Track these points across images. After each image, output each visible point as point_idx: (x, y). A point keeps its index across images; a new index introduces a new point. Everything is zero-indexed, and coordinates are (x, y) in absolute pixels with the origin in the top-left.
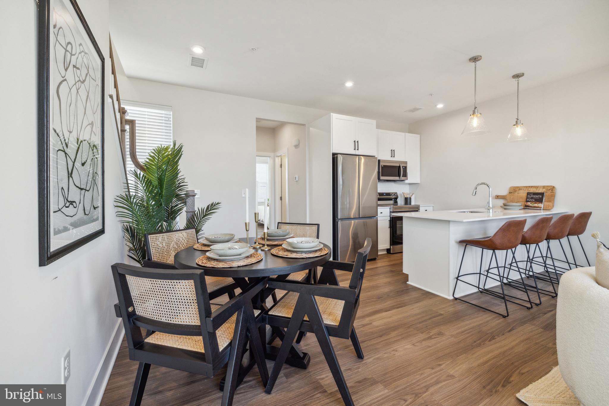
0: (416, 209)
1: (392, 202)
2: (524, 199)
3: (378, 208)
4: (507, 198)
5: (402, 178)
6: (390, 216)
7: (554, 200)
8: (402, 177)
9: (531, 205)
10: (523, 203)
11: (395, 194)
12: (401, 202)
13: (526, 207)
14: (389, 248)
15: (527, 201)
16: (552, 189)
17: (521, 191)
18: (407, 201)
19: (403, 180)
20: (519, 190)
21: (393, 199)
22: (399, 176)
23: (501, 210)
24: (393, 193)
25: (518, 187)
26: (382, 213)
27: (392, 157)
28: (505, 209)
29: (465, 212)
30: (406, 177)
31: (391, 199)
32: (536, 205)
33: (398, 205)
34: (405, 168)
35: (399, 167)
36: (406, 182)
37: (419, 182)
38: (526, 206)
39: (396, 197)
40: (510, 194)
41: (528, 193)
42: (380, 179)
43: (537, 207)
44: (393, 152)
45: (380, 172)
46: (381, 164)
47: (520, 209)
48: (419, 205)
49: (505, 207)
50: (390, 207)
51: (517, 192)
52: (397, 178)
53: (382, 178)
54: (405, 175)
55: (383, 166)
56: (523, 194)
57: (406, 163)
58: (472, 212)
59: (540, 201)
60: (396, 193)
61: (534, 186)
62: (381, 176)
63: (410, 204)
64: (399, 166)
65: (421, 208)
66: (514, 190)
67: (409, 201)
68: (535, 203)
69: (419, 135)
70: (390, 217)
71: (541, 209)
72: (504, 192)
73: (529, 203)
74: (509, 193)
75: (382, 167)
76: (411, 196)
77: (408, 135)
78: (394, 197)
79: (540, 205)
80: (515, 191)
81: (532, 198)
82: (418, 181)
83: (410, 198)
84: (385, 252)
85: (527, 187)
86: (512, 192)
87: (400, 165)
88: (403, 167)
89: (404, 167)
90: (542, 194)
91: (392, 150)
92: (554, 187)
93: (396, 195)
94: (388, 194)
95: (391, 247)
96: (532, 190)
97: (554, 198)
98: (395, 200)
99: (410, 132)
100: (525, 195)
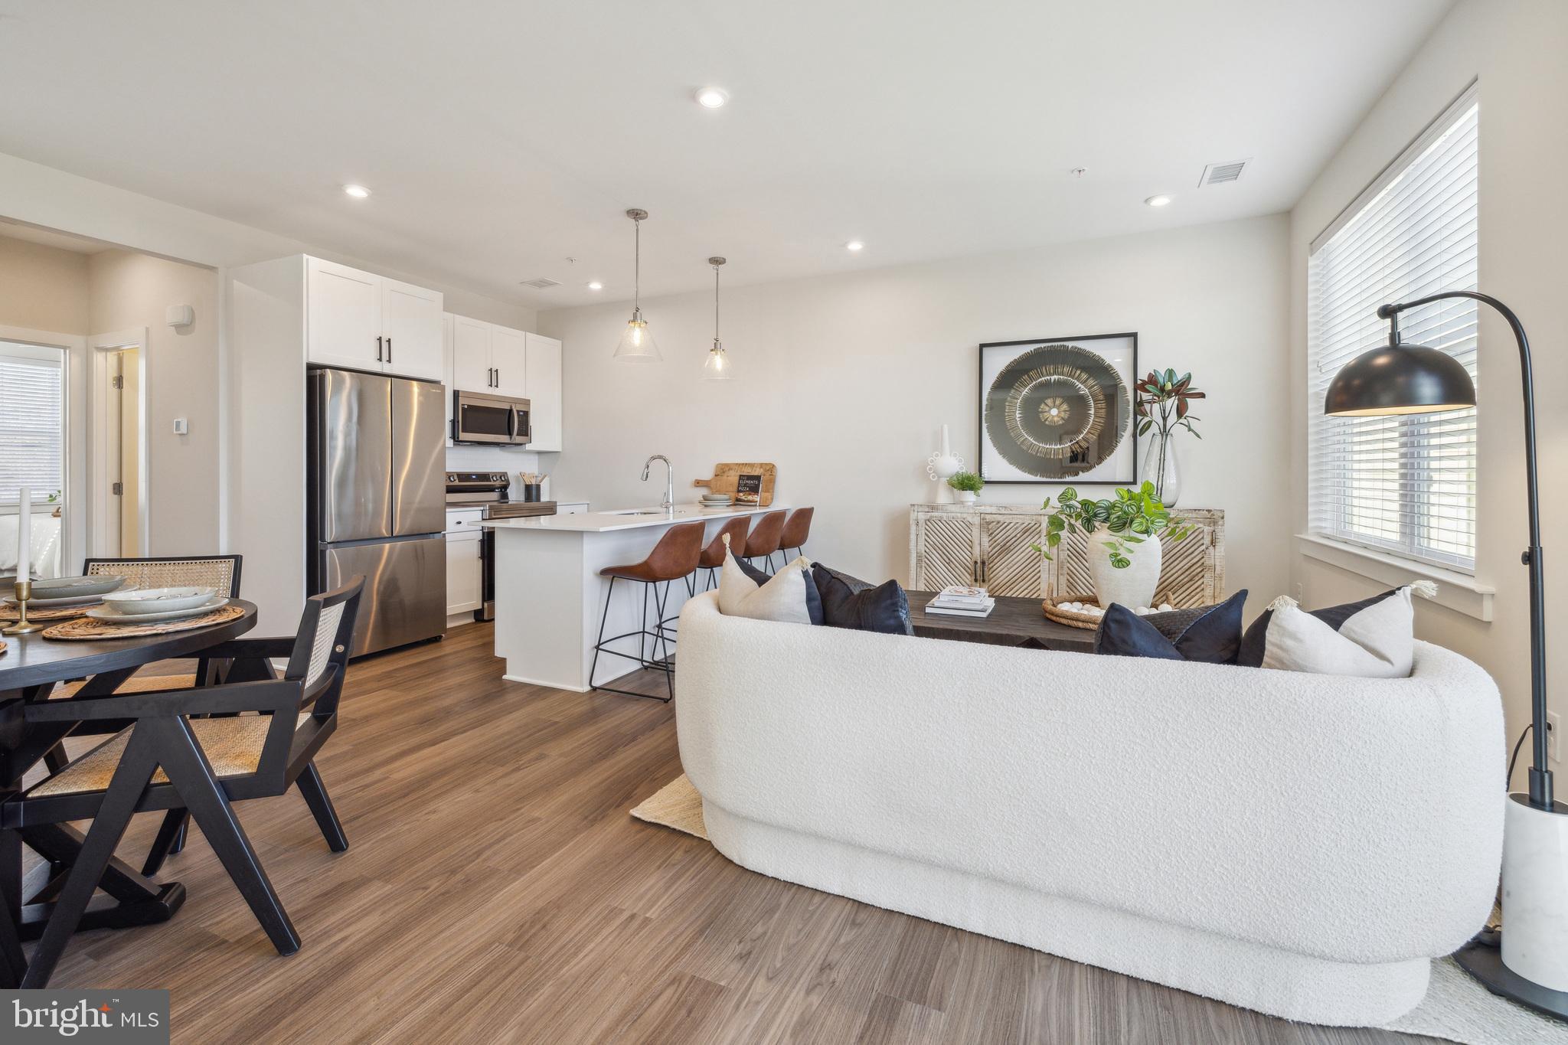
0: (550, 509)
1: (494, 496)
2: (735, 489)
3: (447, 510)
4: (712, 486)
5: (518, 439)
6: (482, 530)
7: (773, 488)
8: (518, 435)
9: (743, 498)
10: (733, 495)
11: (501, 478)
12: (515, 495)
13: (738, 502)
14: (480, 607)
15: (739, 491)
16: (771, 469)
17: (732, 473)
18: (531, 492)
19: (521, 444)
20: (729, 470)
21: (498, 488)
22: (510, 433)
23: (700, 507)
24: (495, 474)
25: (727, 465)
26: (459, 523)
27: (491, 386)
28: (706, 506)
29: (633, 514)
30: (528, 436)
31: (491, 489)
32: (750, 498)
33: (510, 503)
34: (525, 416)
35: (511, 411)
36: (528, 447)
37: (560, 450)
38: (738, 500)
39: (504, 483)
40: (717, 478)
41: (740, 476)
42: (458, 438)
43: (751, 502)
44: (494, 374)
45: (458, 422)
46: (462, 401)
47: (728, 506)
48: (556, 502)
49: (706, 502)
50: (482, 508)
51: (726, 474)
52: (504, 438)
53: (463, 436)
54: (525, 430)
55: (466, 407)
56: (733, 478)
57: (527, 402)
58: (645, 514)
59: (755, 490)
60: (504, 474)
61: (749, 464)
62: (462, 432)
63: (538, 499)
64: (509, 408)
65: (559, 509)
66: (722, 470)
67: (534, 492)
68: (750, 494)
69: (559, 343)
70: (483, 533)
71: (756, 505)
72: (707, 475)
73: (741, 494)
74: (716, 475)
75: (463, 409)
76: (541, 482)
77: (531, 336)
78: (498, 483)
79: (757, 498)
80: (724, 472)
81: (745, 485)
82: (555, 445)
83: (538, 487)
84: (471, 620)
85: (740, 464)
86: (719, 473)
87: (511, 407)
88: (518, 412)
89: (522, 413)
90: (758, 478)
91: (491, 370)
92: (774, 465)
93: (503, 479)
94: (484, 477)
95: (486, 605)
96: (747, 471)
97: (774, 485)
98: (501, 491)
99: (541, 331)
100: (737, 478)
